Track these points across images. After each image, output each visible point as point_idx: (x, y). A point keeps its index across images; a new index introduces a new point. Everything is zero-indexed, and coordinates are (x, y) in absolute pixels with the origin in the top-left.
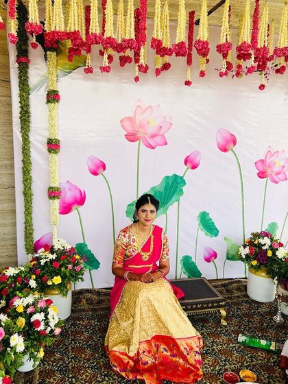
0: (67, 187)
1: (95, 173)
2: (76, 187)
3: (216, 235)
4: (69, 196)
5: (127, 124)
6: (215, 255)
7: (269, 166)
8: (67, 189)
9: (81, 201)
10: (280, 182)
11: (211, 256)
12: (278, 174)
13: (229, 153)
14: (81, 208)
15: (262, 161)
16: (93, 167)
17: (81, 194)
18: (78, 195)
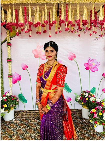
0: (15, 74)
1: (24, 69)
2: (18, 74)
3: (71, 92)
4: (16, 77)
5: (34, 52)
6: (71, 100)
7: (90, 65)
8: (15, 75)
9: (20, 79)
10: (95, 71)
11: (69, 100)
12: (94, 68)
13: (73, 61)
14: (20, 81)
15: (87, 64)
16: (23, 67)
17: (20, 77)
18: (19, 77)
